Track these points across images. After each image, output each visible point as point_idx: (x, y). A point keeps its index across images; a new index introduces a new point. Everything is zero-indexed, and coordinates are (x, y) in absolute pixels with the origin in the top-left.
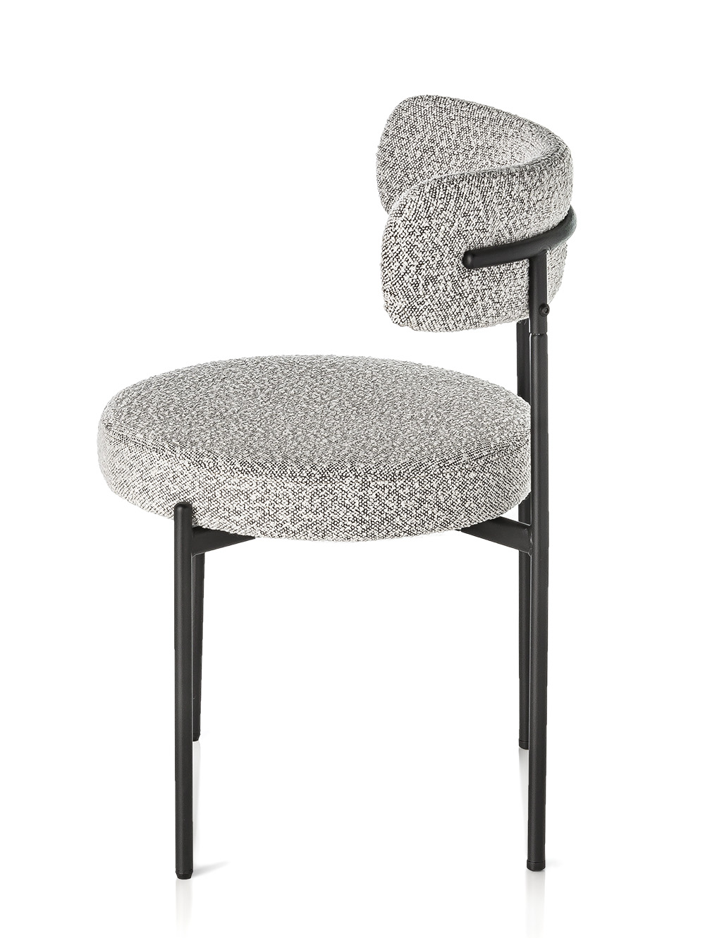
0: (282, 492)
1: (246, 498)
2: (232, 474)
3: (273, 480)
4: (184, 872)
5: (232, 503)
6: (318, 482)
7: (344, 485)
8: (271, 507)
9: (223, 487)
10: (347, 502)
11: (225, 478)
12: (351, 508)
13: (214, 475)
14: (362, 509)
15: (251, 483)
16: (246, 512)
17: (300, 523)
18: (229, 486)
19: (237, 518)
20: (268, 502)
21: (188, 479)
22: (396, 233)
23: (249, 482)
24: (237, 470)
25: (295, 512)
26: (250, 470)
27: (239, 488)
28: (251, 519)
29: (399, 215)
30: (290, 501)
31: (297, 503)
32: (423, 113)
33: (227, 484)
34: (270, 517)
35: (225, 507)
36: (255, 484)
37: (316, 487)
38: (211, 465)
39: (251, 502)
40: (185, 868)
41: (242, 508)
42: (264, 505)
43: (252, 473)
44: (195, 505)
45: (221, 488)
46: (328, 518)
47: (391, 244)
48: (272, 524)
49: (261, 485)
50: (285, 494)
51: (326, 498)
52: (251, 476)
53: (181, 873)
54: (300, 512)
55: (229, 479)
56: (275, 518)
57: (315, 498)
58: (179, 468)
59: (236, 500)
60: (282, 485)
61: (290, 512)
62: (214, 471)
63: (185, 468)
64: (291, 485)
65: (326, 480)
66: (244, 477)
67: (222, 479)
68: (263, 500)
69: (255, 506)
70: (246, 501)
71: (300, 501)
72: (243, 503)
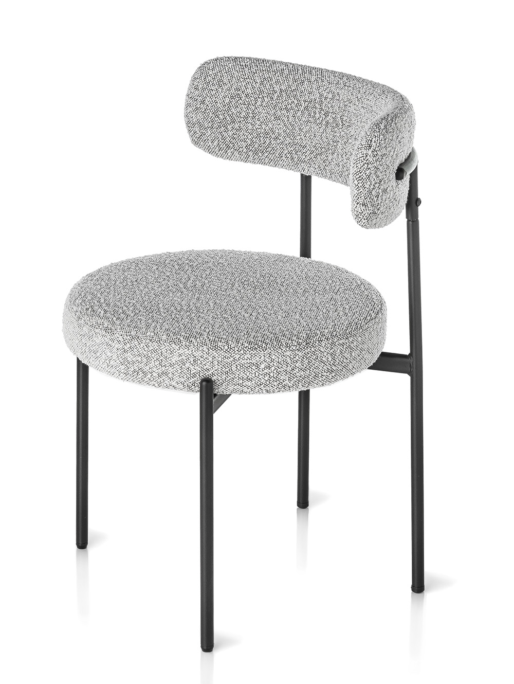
0: (282, 359)
1: (256, 367)
2: (245, 352)
3: (276, 352)
4: (207, 647)
5: (245, 373)
6: (305, 348)
7: (321, 347)
8: (275, 371)
9: (238, 363)
10: (324, 359)
11: (239, 356)
12: (326, 363)
13: (230, 354)
14: (332, 362)
15: (260, 357)
16: (256, 378)
17: (295, 380)
18: (243, 361)
19: (249, 383)
20: (273, 368)
21: (208, 361)
22: (368, 161)
23: (258, 355)
24: (247, 348)
25: (291, 372)
26: (257, 347)
27: (251, 361)
28: (260, 382)
29: (368, 148)
30: (288, 365)
31: (293, 366)
32: (227, 70)
33: (241, 360)
34: (274, 379)
35: (240, 377)
36: (263, 357)
37: (304, 352)
38: (226, 348)
39: (260, 370)
40: (208, 644)
41: (254, 375)
42: (270, 371)
43: (258, 349)
44: (214, 378)
45: (236, 364)
46: (312, 373)
47: (365, 169)
48: (275, 384)
49: (267, 356)
50: (284, 360)
51: (311, 359)
52: (259, 352)
53: (205, 648)
54: (295, 372)
55: (243, 356)
56: (277, 379)
57: (304, 360)
58: (198, 354)
59: (249, 370)
60: (282, 354)
61: (288, 373)
62: (230, 352)
63: (204, 353)
64: (288, 353)
65: (310, 346)
66: (254, 353)
67: (237, 357)
68: (269, 367)
69: (263, 372)
70: (256, 370)
71: (295, 364)
72: (254, 371)
